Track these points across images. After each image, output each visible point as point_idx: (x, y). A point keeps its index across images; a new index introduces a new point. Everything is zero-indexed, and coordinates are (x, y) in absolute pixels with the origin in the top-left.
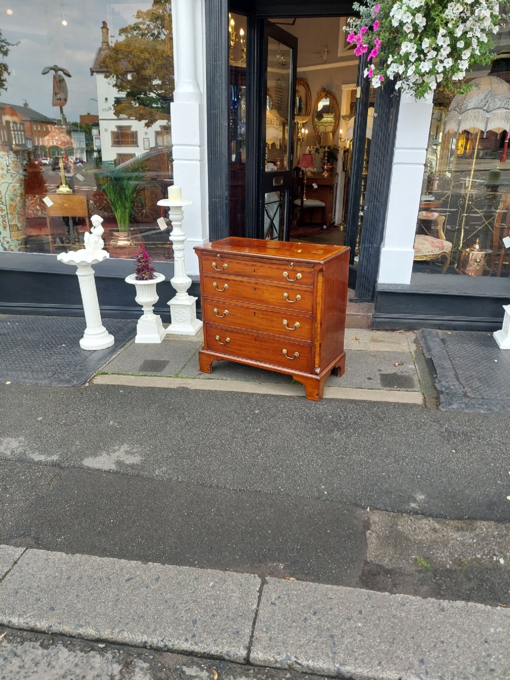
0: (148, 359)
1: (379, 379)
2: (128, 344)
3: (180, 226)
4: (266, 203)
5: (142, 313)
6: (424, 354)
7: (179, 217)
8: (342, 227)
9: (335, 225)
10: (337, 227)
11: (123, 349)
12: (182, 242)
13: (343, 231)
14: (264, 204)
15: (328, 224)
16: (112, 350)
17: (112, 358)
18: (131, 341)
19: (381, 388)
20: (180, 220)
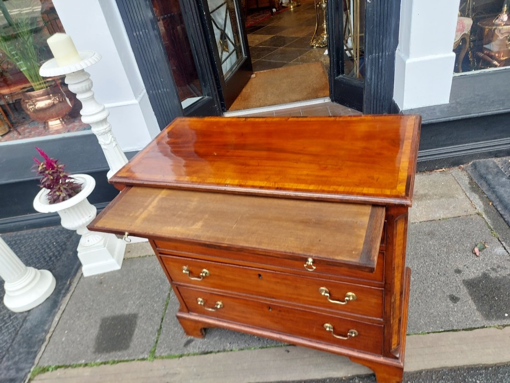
0: (106, 315)
1: (468, 295)
2: (76, 280)
3: (92, 97)
4: (210, 11)
5: (79, 237)
6: (501, 216)
7: (84, 85)
8: (292, 7)
9: (283, 5)
10: (286, 8)
11: (68, 296)
12: (104, 121)
13: (293, 11)
14: (208, 13)
15: (277, 6)
16: (53, 302)
17: (54, 324)
18: (78, 275)
19: (486, 323)
20: (89, 90)
